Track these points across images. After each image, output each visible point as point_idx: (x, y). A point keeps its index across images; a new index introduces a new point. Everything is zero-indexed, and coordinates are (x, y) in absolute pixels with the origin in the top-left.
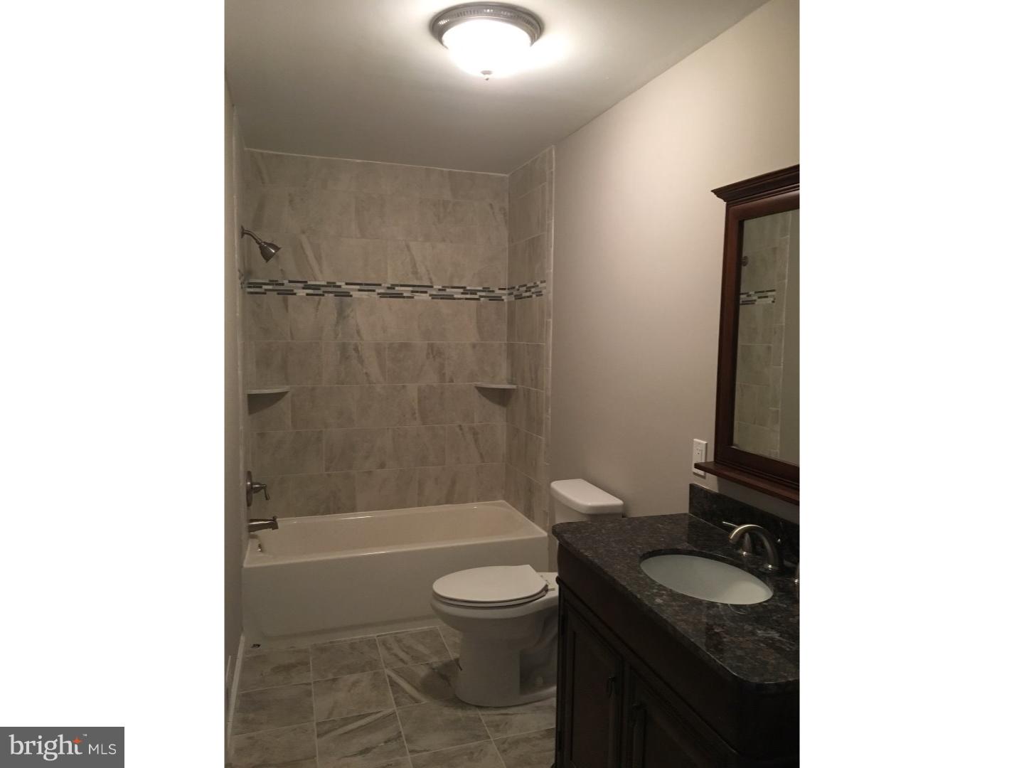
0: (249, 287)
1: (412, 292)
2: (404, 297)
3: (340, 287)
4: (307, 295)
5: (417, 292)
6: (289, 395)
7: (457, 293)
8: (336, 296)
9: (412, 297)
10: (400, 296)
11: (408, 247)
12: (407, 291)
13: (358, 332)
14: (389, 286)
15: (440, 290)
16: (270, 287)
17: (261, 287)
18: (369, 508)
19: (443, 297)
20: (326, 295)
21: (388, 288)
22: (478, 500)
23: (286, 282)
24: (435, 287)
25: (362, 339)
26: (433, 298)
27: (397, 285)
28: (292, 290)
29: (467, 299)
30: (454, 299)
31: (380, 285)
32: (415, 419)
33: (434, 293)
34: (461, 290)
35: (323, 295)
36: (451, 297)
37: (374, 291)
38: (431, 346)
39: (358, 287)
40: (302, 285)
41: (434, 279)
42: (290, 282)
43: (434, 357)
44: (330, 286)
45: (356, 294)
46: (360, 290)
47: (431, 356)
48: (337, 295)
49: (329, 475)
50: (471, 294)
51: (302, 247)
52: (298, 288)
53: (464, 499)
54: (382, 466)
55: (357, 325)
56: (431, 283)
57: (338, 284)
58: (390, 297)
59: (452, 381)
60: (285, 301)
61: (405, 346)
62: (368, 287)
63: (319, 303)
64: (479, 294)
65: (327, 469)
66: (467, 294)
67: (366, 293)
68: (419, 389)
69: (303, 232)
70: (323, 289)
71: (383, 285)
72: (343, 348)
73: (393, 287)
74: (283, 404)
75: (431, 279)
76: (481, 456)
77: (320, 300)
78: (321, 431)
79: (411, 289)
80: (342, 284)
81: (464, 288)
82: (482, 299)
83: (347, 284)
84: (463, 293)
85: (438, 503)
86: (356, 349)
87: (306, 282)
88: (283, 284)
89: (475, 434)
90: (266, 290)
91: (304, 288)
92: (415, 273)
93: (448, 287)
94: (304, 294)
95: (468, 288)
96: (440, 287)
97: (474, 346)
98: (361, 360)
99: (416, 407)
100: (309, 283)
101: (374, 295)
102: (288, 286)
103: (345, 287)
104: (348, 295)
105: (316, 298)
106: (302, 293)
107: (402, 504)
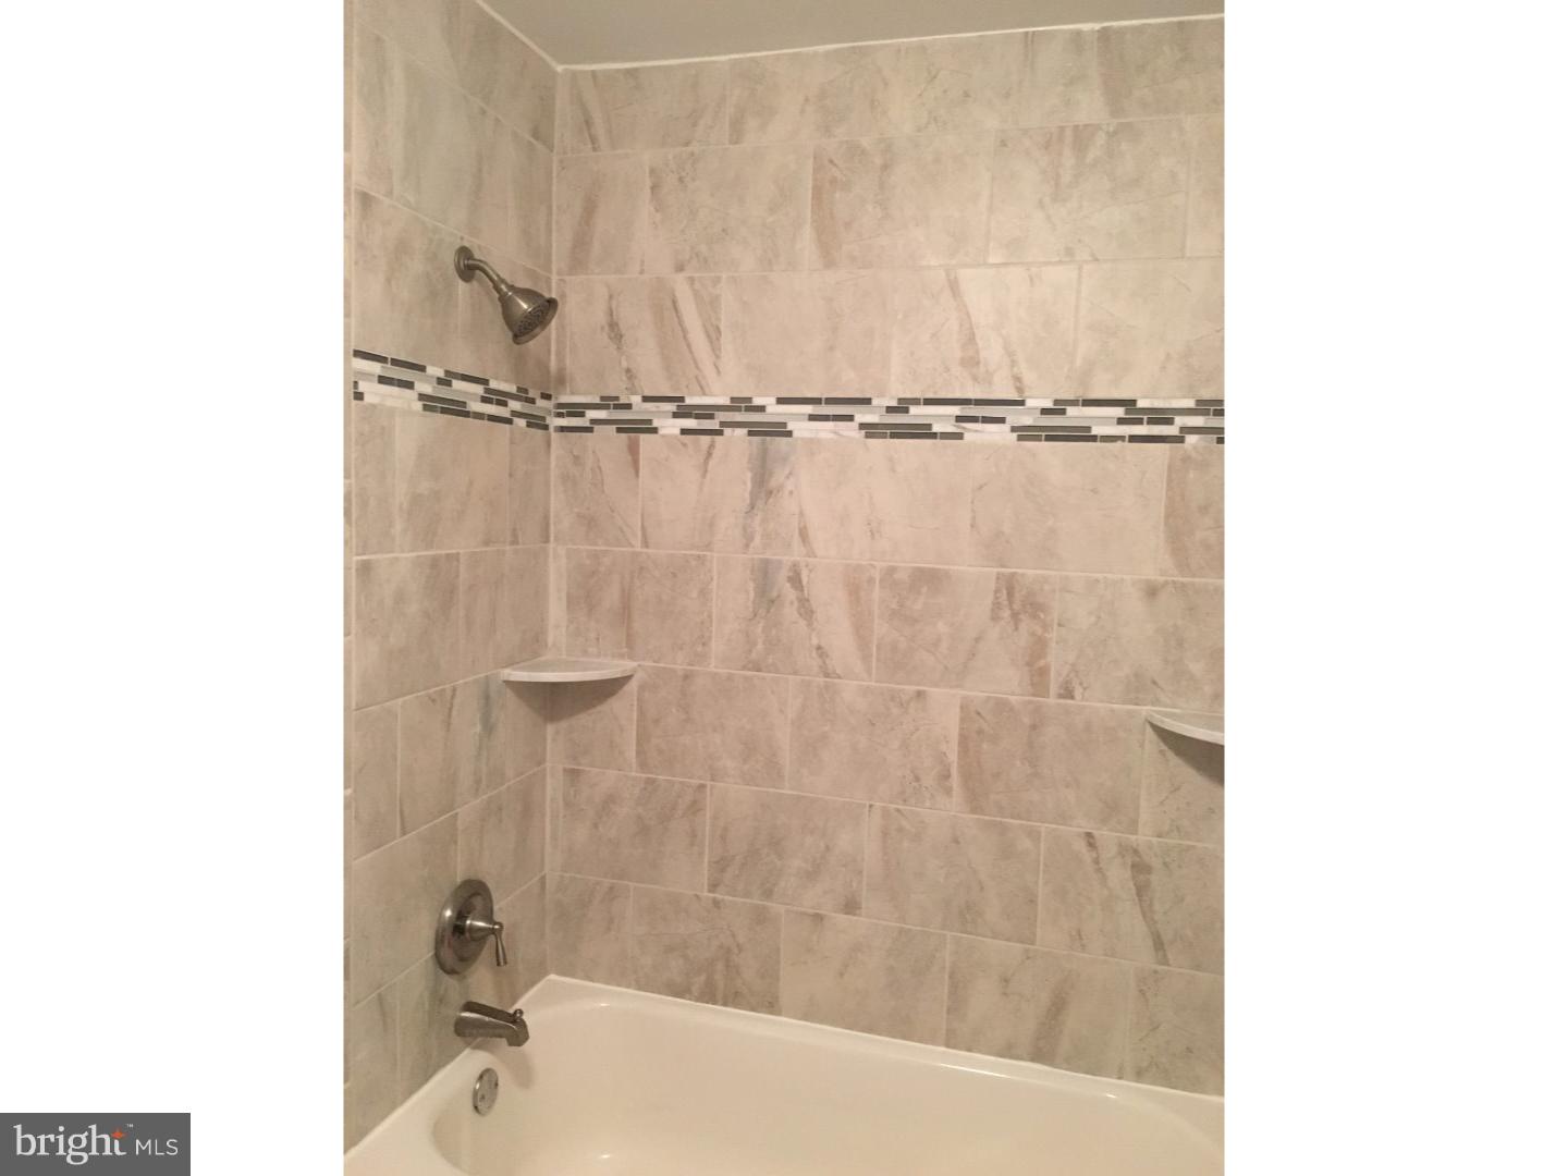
0: (560, 415)
1: (959, 419)
2: (934, 436)
3: (761, 409)
4: (684, 432)
5: (974, 419)
6: (633, 686)
7: (1103, 421)
8: (751, 433)
9: (959, 436)
10: (923, 432)
11: (954, 287)
12: (941, 419)
13: (804, 534)
14: (894, 403)
15: (1045, 411)
16: (601, 414)
17: (582, 415)
18: (811, 1012)
19: (1056, 435)
20: (727, 431)
21: (890, 410)
22: (1139, 1075)
23: (636, 400)
24: (1030, 403)
25: (812, 554)
26: (1020, 438)
27: (916, 402)
28: (650, 421)
29: (1134, 439)
30: (1094, 438)
31: (867, 401)
32: (948, 792)
33: (1028, 421)
34: (1119, 412)
35: (719, 433)
36: (1082, 435)
37: (850, 418)
38: (1009, 585)
39: (809, 409)
40: (672, 407)
41: (1029, 377)
42: (646, 399)
43: (1015, 616)
44: (738, 409)
45: (802, 429)
46: (812, 418)
47: (1006, 613)
48: (755, 430)
49: (716, 903)
50: (1151, 422)
51: (674, 302)
52: (662, 414)
53: (1088, 1061)
54: (851, 906)
55: (801, 514)
56: (1020, 390)
57: (757, 401)
58: (893, 436)
59: (1068, 693)
60: (633, 450)
61: (929, 579)
62: (835, 407)
63: (709, 454)
64: (1180, 421)
65: (713, 887)
66: (1139, 422)
67: (830, 425)
68: (968, 712)
69: (680, 268)
70: (722, 416)
71: (875, 402)
72: (764, 574)
73: (902, 407)
74: (621, 708)
75: (1018, 379)
76: (1159, 944)
77: (712, 446)
78: (702, 787)
79: (956, 410)
80: (769, 401)
81: (1129, 404)
82: (1191, 439)
83: (781, 401)
84: (1121, 421)
85: (1007, 1051)
86: (795, 580)
87: (682, 399)
88: (628, 406)
89: (1140, 868)
90: (594, 421)
91: (676, 415)
92: (971, 362)
93: (1074, 403)
94: (678, 431)
95: (1141, 404)
96: (1049, 404)
97: (1152, 591)
98: (806, 610)
99: (953, 758)
100: (688, 401)
101: (850, 430)
102: (640, 409)
103: (775, 412)
104: (781, 431)
105: (705, 439)
106: (670, 427)
107: (902, 1027)
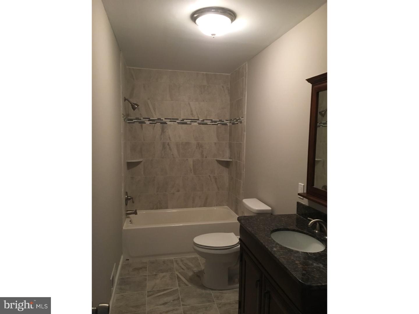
0: (128, 121)
1: (191, 122)
2: (187, 124)
3: (162, 120)
4: (150, 123)
5: (193, 122)
6: (142, 163)
7: (209, 122)
8: (161, 124)
9: (191, 124)
10: (186, 123)
11: (189, 104)
12: (188, 122)
13: (169, 138)
14: (182, 119)
15: (202, 121)
16: (136, 120)
17: (132, 121)
18: (173, 208)
19: (203, 124)
20: (157, 123)
21: (181, 120)
22: (217, 206)
23: (142, 118)
24: (200, 120)
25: (171, 141)
26: (199, 124)
27: (185, 119)
28: (144, 122)
29: (213, 124)
30: (208, 124)
31: (178, 119)
32: (191, 172)
33: (200, 122)
34: (210, 121)
35: (156, 123)
36: (206, 124)
37: (176, 121)
38: (198, 144)
39: (169, 120)
40: (148, 119)
41: (199, 116)
42: (143, 118)
43: (199, 148)
44: (159, 120)
45: (169, 123)
46: (170, 121)
47: (198, 148)
48: (161, 123)
49: (158, 194)
50: (214, 122)
51: (148, 104)
52: (146, 121)
53: (211, 205)
54: (178, 191)
55: (169, 135)
56: (198, 118)
57: (162, 119)
58: (182, 124)
59: (206, 157)
60: (142, 126)
61: (188, 143)
62: (173, 120)
63: (154, 127)
64: (218, 122)
65: (157, 192)
66: (213, 122)
67: (173, 122)
68: (193, 161)
69: (149, 99)
70: (156, 121)
71: (179, 119)
72: (164, 144)
73: (183, 120)
74: (141, 166)
75: (198, 117)
76: (218, 188)
77: (155, 125)
78: (155, 177)
79: (190, 121)
80: (163, 119)
81: (211, 120)
82: (219, 124)
83: (165, 119)
84: (211, 122)
85: (200, 206)
86: (168, 144)
87: (150, 118)
88: (141, 119)
89: (216, 179)
90: (134, 122)
91: (149, 121)
92: (192, 114)
93: (205, 120)
94: (149, 123)
95: (213, 120)
96: (202, 120)
97: (215, 143)
98: (170, 149)
99: (192, 168)
100: (151, 119)
101: (176, 123)
102: (143, 120)
103: (164, 120)
104: (165, 123)
105: (154, 124)
106: (148, 123)
107: (186, 206)
